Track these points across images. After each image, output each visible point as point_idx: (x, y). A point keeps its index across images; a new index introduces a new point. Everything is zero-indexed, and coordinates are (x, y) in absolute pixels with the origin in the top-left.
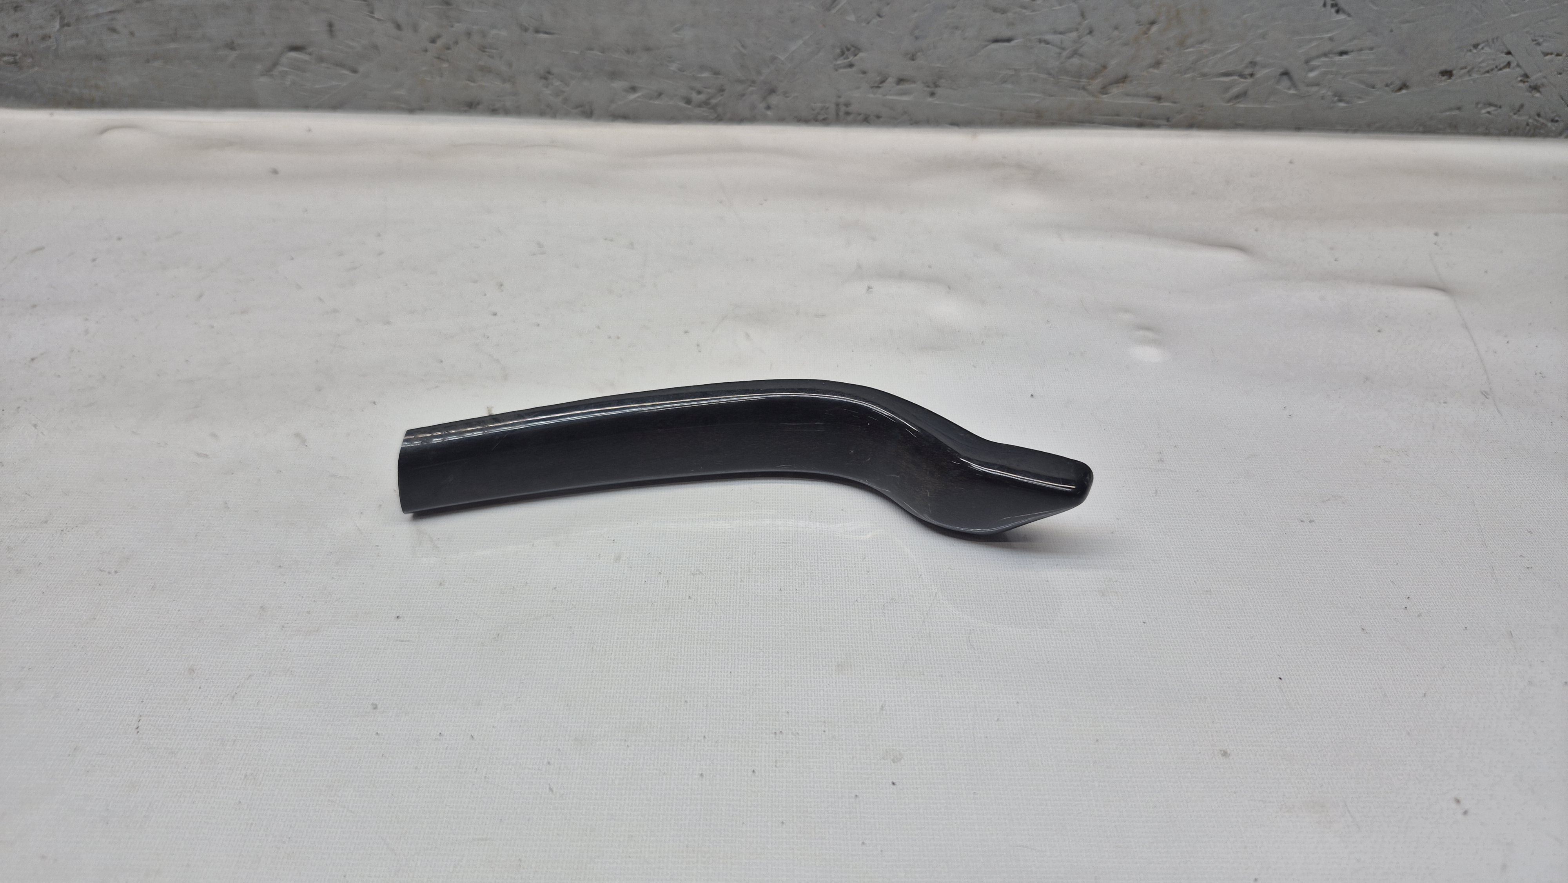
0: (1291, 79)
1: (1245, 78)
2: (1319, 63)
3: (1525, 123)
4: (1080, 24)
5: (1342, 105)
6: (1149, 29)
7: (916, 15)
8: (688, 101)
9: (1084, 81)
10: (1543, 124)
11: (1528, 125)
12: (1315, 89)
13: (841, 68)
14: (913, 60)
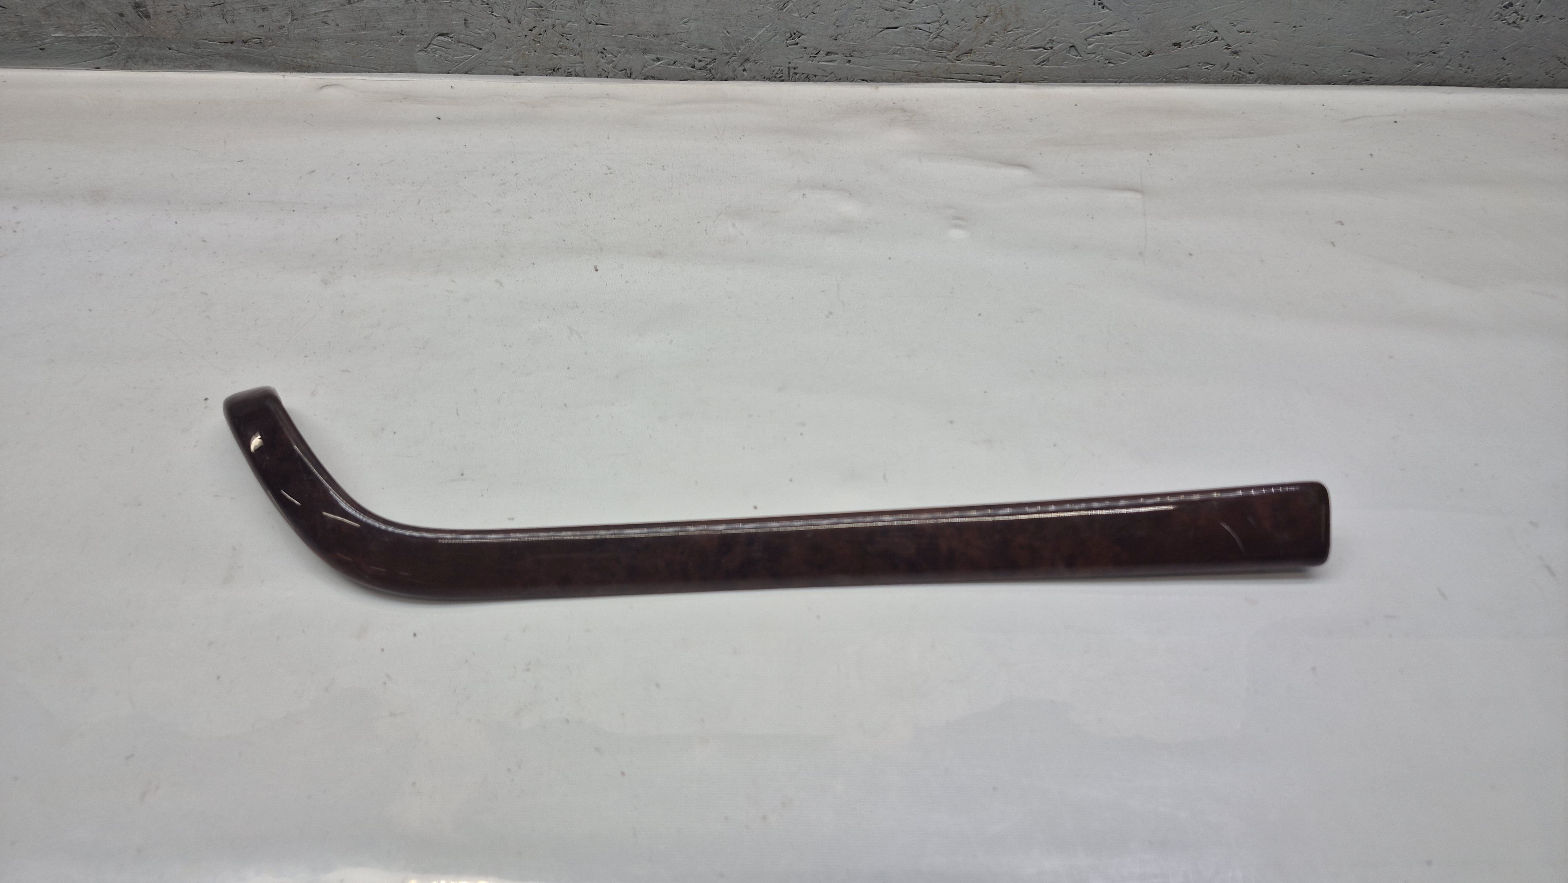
0: (1076, 50)
1: (1048, 50)
2: (1095, 40)
3: (1232, 75)
4: (941, 17)
5: (1113, 65)
6: (984, 21)
7: (836, 12)
8: (693, 67)
9: (945, 53)
10: (1243, 75)
11: (1234, 76)
12: (1094, 55)
13: (790, 45)
14: (836, 40)
